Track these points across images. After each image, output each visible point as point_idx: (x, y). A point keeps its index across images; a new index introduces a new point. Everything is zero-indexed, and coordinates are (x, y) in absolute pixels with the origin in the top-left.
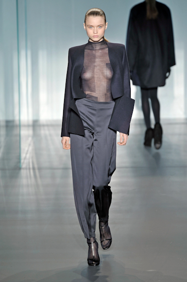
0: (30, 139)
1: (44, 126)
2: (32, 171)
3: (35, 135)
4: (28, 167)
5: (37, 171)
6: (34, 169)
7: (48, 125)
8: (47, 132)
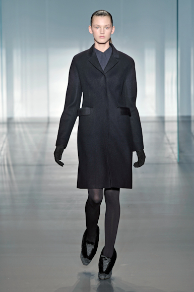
0: (5, 136)
1: (18, 123)
2: (6, 167)
3: (10, 132)
4: (2, 163)
5: (11, 168)
6: (8, 165)
7: (22, 123)
8: (21, 130)
